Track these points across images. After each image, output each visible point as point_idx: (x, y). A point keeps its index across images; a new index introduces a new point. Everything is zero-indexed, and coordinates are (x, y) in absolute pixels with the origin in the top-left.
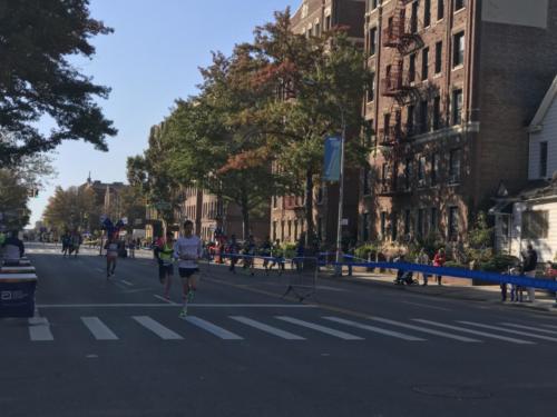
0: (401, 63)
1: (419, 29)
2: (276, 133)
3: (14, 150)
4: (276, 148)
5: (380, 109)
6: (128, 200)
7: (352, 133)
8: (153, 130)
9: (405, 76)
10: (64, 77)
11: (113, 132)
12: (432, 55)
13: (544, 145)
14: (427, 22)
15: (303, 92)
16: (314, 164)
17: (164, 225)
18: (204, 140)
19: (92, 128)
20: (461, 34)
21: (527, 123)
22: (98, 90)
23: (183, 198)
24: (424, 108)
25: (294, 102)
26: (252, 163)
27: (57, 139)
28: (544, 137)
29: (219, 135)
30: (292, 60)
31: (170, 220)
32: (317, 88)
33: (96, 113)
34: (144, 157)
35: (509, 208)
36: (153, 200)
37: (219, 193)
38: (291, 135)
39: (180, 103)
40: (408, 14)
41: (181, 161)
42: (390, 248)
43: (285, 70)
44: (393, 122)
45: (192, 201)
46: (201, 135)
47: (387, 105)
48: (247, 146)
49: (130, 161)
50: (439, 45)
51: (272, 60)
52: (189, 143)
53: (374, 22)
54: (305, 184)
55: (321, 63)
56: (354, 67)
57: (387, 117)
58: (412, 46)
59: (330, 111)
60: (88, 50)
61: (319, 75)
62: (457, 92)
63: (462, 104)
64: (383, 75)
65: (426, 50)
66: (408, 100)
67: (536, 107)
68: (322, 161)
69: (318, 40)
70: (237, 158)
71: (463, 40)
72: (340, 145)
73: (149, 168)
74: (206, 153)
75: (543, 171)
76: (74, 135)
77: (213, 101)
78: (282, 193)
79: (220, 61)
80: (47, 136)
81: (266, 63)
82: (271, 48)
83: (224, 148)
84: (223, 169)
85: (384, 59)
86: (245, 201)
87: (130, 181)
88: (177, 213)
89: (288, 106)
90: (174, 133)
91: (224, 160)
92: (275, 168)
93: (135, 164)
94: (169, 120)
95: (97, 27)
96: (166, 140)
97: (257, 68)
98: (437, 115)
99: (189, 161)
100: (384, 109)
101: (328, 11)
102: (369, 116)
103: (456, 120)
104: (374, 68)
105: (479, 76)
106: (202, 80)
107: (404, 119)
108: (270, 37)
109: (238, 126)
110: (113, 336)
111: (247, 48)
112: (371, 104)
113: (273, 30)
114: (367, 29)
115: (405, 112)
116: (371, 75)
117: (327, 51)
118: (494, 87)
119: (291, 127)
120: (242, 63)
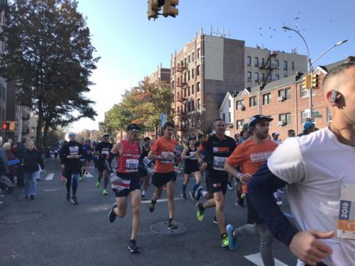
0: (182, 92)
1: (187, 81)
2: (146, 113)
3: (66, 121)
4: (146, 118)
5: (176, 105)
6: (98, 135)
7: (169, 113)
8: (105, 113)
9: (183, 95)
10: (82, 99)
11: (97, 115)
13: (224, 114)
14: (189, 79)
15: (152, 100)
16: (157, 123)
18: (123, 116)
19: (90, 113)
20: (198, 83)
21: (219, 108)
22: (92, 102)
23: (116, 133)
24: (190, 105)
25: (151, 104)
26: (139, 123)
27: (79, 117)
28: (223, 112)
29: (127, 114)
30: (150, 90)
32: (158, 99)
33: (91, 110)
34: (103, 122)
38: (150, 114)
39: (115, 105)
40: (183, 77)
41: (117, 123)
43: (148, 94)
44: (180, 109)
45: (119, 135)
46: (122, 114)
47: (178, 104)
48: (138, 118)
50: (193, 86)
51: (144, 91)
52: (119, 117)
53: (173, 79)
54: (155, 128)
55: (159, 92)
56: (168, 93)
57: (178, 108)
58: (185, 86)
59: (160, 106)
60: (88, 90)
61: (158, 96)
62: (199, 100)
63: (200, 102)
64: (177, 95)
65: (189, 88)
66: (184, 102)
67: (221, 103)
68: (160, 121)
69: (157, 85)
70: (135, 121)
71: (200, 85)
72: (165, 116)
73: (105, 125)
74: (124, 120)
76: (84, 116)
77: (126, 104)
78: (148, 131)
79: (127, 92)
80: (76, 117)
81: (142, 93)
82: (143, 88)
83: (130, 118)
85: (177, 91)
87: (99, 129)
88: (115, 139)
89: (149, 105)
90: (113, 114)
91: (130, 122)
92: (145, 124)
93: (101, 124)
94: (111, 110)
95: (91, 83)
96: (111, 116)
97: (139, 94)
98: (193, 107)
99: (119, 122)
101: (159, 76)
102: (173, 107)
103: (199, 108)
104: (174, 93)
105: (205, 94)
106: (122, 98)
107: (184, 108)
108: (143, 85)
109: (134, 112)
110: (91, 176)
111: (136, 88)
112: (173, 104)
113: (144, 82)
114: (171, 81)
115: (184, 106)
116: (173, 95)
117: (160, 88)
118: (209, 98)
119: (151, 111)
120: (134, 93)
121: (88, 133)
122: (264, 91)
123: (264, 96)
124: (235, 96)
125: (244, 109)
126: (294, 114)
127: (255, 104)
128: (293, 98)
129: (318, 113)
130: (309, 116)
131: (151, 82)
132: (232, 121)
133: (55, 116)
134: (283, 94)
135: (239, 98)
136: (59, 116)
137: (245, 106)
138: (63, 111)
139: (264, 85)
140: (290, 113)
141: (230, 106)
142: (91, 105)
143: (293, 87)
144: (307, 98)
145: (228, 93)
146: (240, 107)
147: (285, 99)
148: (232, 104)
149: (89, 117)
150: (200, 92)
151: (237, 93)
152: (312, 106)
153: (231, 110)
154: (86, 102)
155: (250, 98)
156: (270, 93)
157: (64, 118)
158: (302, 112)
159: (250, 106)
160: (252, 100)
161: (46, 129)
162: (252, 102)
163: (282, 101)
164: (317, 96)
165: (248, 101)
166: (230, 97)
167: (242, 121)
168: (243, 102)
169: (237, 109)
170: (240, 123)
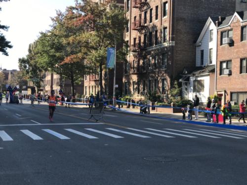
0: (140, 15)
4: (86, 53)
5: (132, 36)
6: (19, 77)
7: (119, 47)
8: (30, 46)
9: (142, 21)
11: (10, 47)
12: (154, 12)
13: (202, 52)
15: (97, 28)
16: (103, 61)
17: (36, 89)
18: (53, 50)
20: (165, 3)
21: (195, 42)
23: (44, 76)
24: (151, 36)
25: (93, 33)
26: (75, 60)
28: (202, 48)
29: (59, 48)
30: (92, 11)
31: (39, 86)
32: (104, 26)
34: (26, 58)
35: (188, 79)
36: (31, 77)
37: (60, 74)
38: (92, 48)
39: (42, 33)
41: (43, 60)
42: (137, 97)
43: (89, 18)
44: (137, 41)
45: (48, 78)
46: (52, 48)
47: (135, 34)
48: (72, 53)
49: (20, 60)
50: (157, 7)
51: (83, 14)
52: (47, 52)
54: (99, 70)
55: (105, 15)
56: (120, 17)
57: (135, 39)
58: (145, 8)
61: (105, 21)
62: (165, 28)
63: (167, 33)
64: (133, 20)
65: (151, 10)
66: (144, 32)
67: (200, 34)
69: (104, 5)
70: (69, 58)
71: (167, 5)
72: (114, 52)
73: (28, 63)
74: (54, 56)
75: (202, 62)
77: (57, 34)
78: (89, 73)
79: (60, 14)
81: (80, 15)
82: (82, 8)
83: (63, 54)
84: (62, 63)
85: (133, 14)
86: (72, 77)
87: (20, 69)
88: (42, 83)
89: (91, 34)
90: (39, 47)
91: (62, 59)
92: (85, 62)
93: (22, 61)
94: (37, 41)
96: (36, 50)
97: (76, 17)
98: (157, 38)
99: (46, 59)
100: (133, 36)
102: (127, 39)
103: (165, 40)
104: (129, 18)
105: (175, 20)
106: (52, 23)
107: (142, 40)
111: (72, 8)
112: (127, 34)
115: (142, 37)
117: (108, 10)
118: (181, 26)
119: (92, 44)
120: (70, 15)
121: (6, 73)
124: (219, 24)
125: (231, 44)
132: (214, 62)
135: (224, 27)
137: (234, 40)
141: (211, 40)
145: (210, 20)
146: (226, 40)
148: (215, 36)
151: (223, 19)
153: (213, 45)
155: (243, 28)
159: (242, 39)
165: (239, 32)
166: (212, 26)
167: (228, 62)
168: (230, 32)
169: (221, 44)
170: (224, 65)
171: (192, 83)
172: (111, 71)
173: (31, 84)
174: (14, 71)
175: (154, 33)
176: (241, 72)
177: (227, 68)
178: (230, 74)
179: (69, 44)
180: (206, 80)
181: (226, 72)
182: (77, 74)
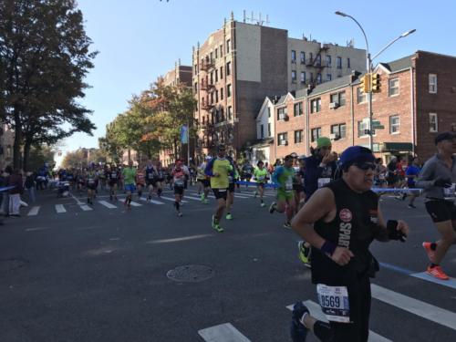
0: (208, 97)
1: (214, 83)
2: (161, 125)
3: (54, 137)
4: (161, 132)
5: (201, 115)
6: (98, 155)
7: (191, 124)
8: (107, 126)
9: (210, 102)
10: (74, 107)
11: (95, 128)
13: (262, 126)
14: (217, 80)
15: (169, 108)
16: (177, 138)
18: (131, 129)
19: (86, 126)
20: (229, 85)
21: (256, 118)
22: (89, 111)
23: (122, 153)
24: (219, 114)
25: (166, 113)
26: (152, 138)
27: (72, 132)
28: (261, 123)
29: (136, 127)
30: (166, 95)
31: (118, 162)
32: (176, 107)
33: (88, 121)
34: (105, 137)
35: (251, 150)
36: (110, 154)
37: (136, 149)
38: (166, 126)
39: (119, 115)
40: (209, 77)
41: (123, 138)
43: (163, 102)
44: (206, 119)
45: (126, 154)
47: (203, 113)
48: (149, 131)
49: (99, 139)
50: (222, 89)
51: (157, 96)
52: (125, 131)
55: (177, 97)
56: (190, 99)
57: (204, 118)
58: (211, 90)
59: (180, 116)
60: (83, 95)
61: (177, 102)
62: (230, 107)
63: (232, 110)
64: (201, 101)
65: (217, 92)
66: (211, 111)
67: (258, 112)
68: (180, 135)
69: (175, 88)
70: (146, 136)
71: (231, 87)
72: (186, 129)
73: (107, 141)
74: (133, 134)
75: (262, 136)
76: (78, 130)
77: (134, 114)
78: (164, 149)
79: (135, 98)
80: (67, 131)
81: (155, 98)
82: (157, 92)
83: (140, 132)
84: (140, 141)
85: (201, 95)
86: (149, 152)
87: (100, 147)
88: (120, 159)
90: (117, 127)
91: (141, 137)
92: (160, 139)
93: (101, 140)
94: (115, 122)
95: (85, 86)
96: (115, 130)
97: (151, 100)
98: (223, 116)
99: (125, 138)
101: (178, 76)
102: (197, 117)
103: (230, 118)
104: (197, 99)
105: (238, 100)
106: (128, 105)
107: (210, 118)
108: (156, 88)
111: (147, 92)
113: (157, 85)
114: (193, 84)
115: (210, 116)
116: (196, 102)
117: (179, 92)
118: (243, 105)
119: (167, 123)
120: (145, 98)
121: (85, 151)
122: (313, 96)
123: (312, 101)
124: (276, 102)
125: (287, 119)
126: (349, 125)
127: (301, 112)
128: (349, 104)
129: (378, 123)
130: (368, 127)
131: (166, 84)
132: (273, 135)
133: (39, 130)
134: (336, 99)
135: (280, 105)
136: (44, 131)
137: (288, 114)
138: (49, 124)
139: (313, 87)
140: (344, 124)
141: (270, 115)
142: (87, 115)
143: (348, 90)
144: (365, 105)
145: (267, 99)
146: (282, 116)
147: (338, 106)
148: (273, 112)
149: (84, 131)
150: (231, 98)
151: (279, 98)
152: (372, 114)
153: (271, 120)
154: (81, 111)
155: (295, 105)
156: (319, 99)
157: (51, 132)
158: (359, 123)
159: (295, 115)
160: (298, 107)
161: (27, 148)
162: (298, 110)
163: (335, 108)
164: (378, 102)
165: (292, 109)
166: (269, 103)
167: (285, 134)
168: (285, 110)
169: (278, 119)
170: (282, 137)
171: (255, 154)
172: (184, 146)
173: (110, 160)
174: (92, 149)
175: (220, 113)
176: (295, 142)
177: (284, 139)
178: (287, 144)
179: (145, 123)
180: (267, 151)
181: (283, 142)
182: (154, 150)
